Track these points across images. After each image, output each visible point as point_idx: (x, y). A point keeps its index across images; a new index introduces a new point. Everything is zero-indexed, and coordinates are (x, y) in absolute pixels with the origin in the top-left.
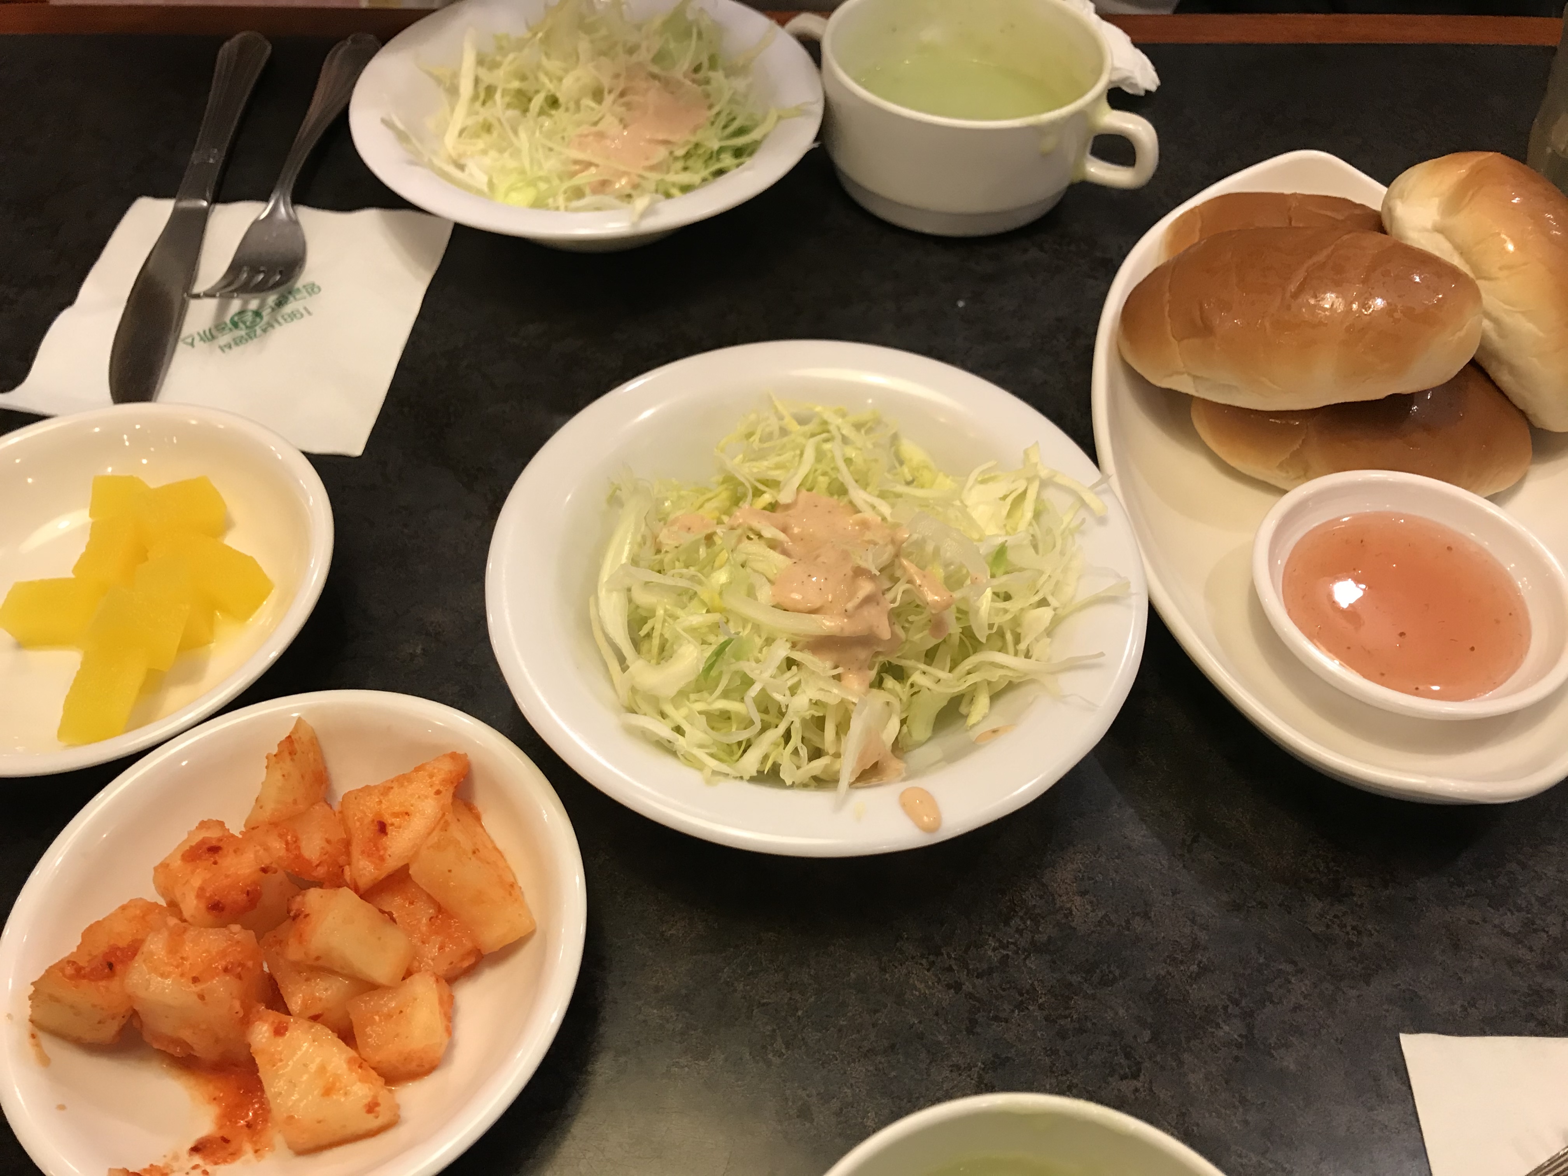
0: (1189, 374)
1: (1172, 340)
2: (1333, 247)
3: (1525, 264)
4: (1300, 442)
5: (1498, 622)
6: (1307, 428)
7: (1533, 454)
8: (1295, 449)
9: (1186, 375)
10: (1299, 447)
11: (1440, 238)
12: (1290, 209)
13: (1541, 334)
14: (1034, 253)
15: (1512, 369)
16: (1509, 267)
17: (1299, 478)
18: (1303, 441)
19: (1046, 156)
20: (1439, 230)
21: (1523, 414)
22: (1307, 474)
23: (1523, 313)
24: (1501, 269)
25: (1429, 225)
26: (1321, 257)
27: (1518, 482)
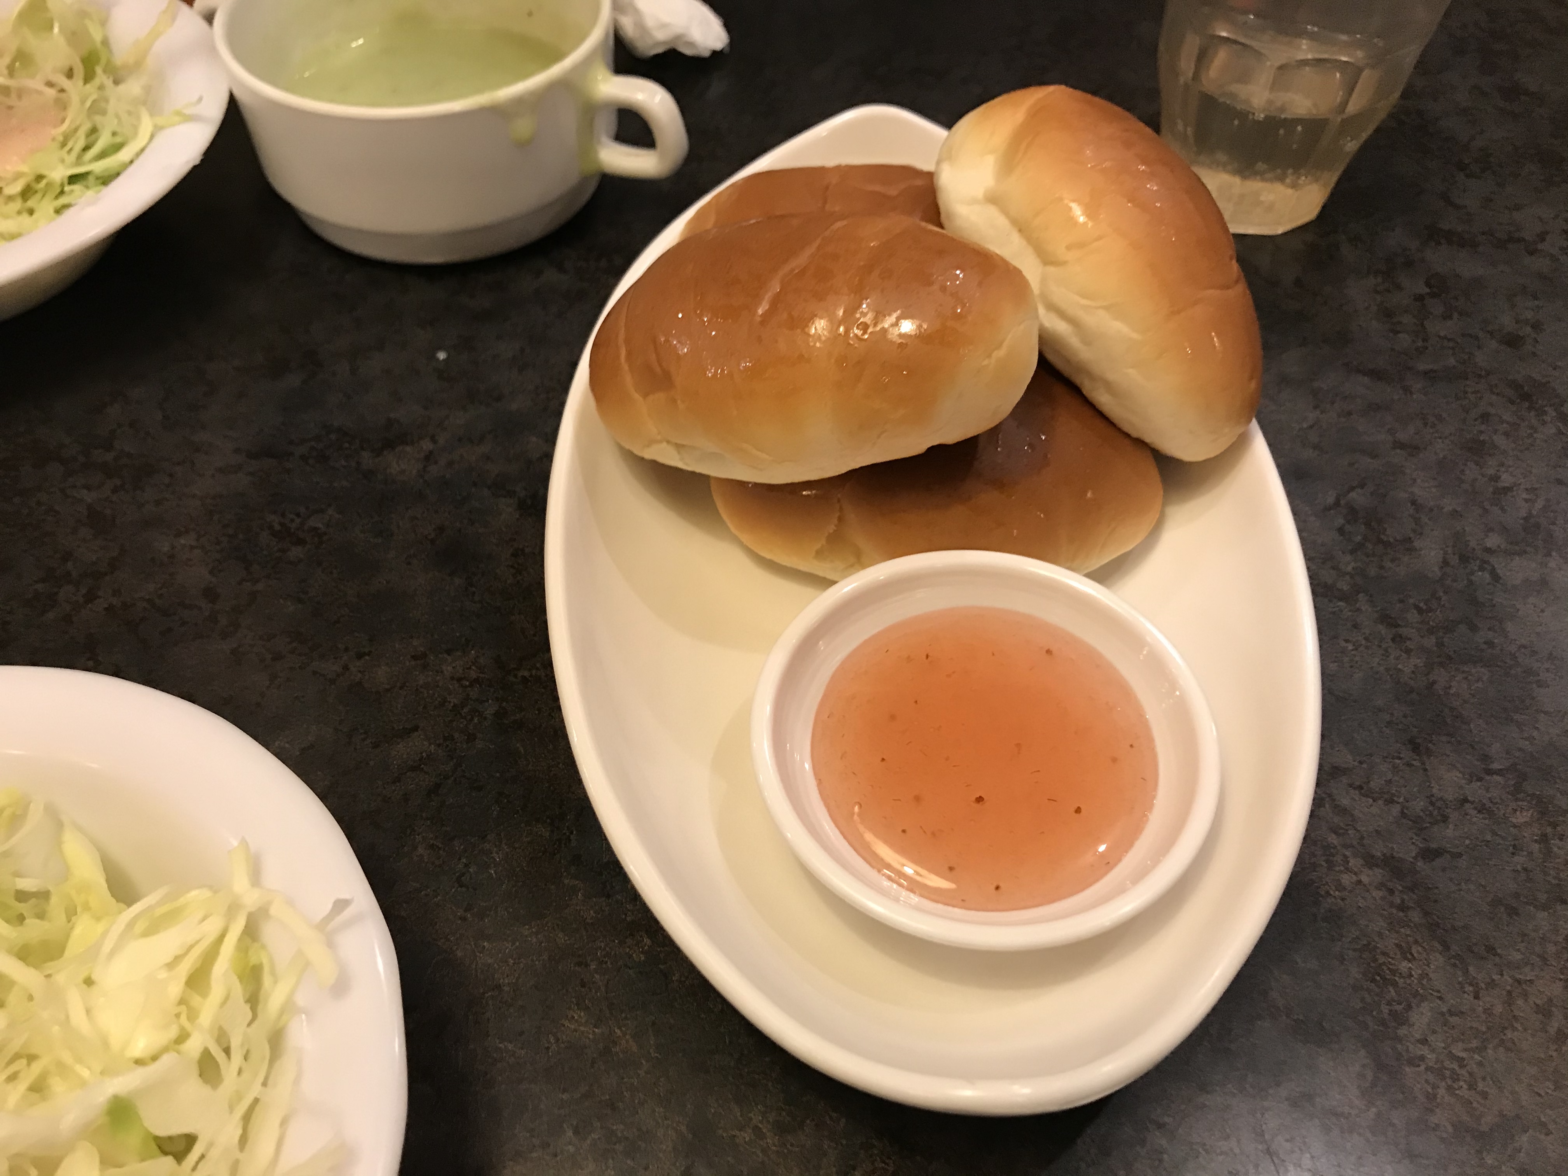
0: (668, 442)
1: (637, 396)
2: (818, 241)
3: (1099, 238)
4: (836, 521)
5: (1114, 760)
6: (839, 501)
7: (1166, 491)
8: (831, 531)
9: (664, 444)
10: (835, 528)
11: (993, 212)
12: (827, 188)
13: (1135, 336)
14: (551, 276)
15: (1108, 386)
16: (1080, 245)
17: (852, 566)
18: (840, 519)
19: (524, 145)
20: (993, 199)
21: (1140, 443)
22: (860, 562)
23: (1107, 308)
24: (1068, 248)
25: (980, 193)
26: (801, 260)
27: (1147, 537)
